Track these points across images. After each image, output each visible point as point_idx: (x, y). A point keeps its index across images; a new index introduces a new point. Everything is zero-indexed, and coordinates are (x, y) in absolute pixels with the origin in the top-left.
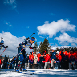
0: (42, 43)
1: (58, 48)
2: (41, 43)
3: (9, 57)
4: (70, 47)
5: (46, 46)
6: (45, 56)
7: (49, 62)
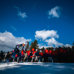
0: (33, 43)
6: (33, 52)
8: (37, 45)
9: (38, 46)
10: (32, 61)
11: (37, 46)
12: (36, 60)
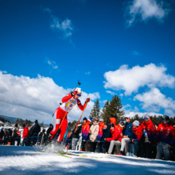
0: (109, 103)
1: (137, 116)
2: (107, 103)
3: (44, 123)
4: (160, 115)
5: (116, 109)
6: (112, 128)
7: (118, 142)
10: (110, 150)
12: (122, 149)
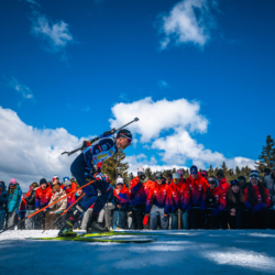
8: (123, 162)
9: (125, 166)
11: (120, 165)
